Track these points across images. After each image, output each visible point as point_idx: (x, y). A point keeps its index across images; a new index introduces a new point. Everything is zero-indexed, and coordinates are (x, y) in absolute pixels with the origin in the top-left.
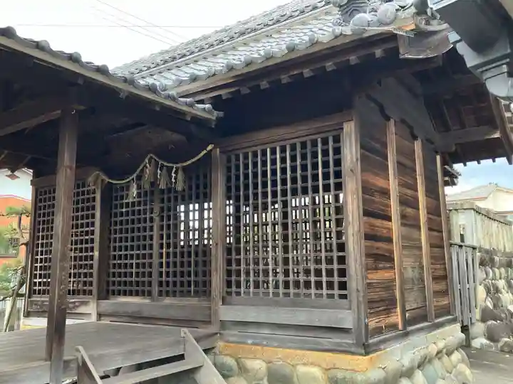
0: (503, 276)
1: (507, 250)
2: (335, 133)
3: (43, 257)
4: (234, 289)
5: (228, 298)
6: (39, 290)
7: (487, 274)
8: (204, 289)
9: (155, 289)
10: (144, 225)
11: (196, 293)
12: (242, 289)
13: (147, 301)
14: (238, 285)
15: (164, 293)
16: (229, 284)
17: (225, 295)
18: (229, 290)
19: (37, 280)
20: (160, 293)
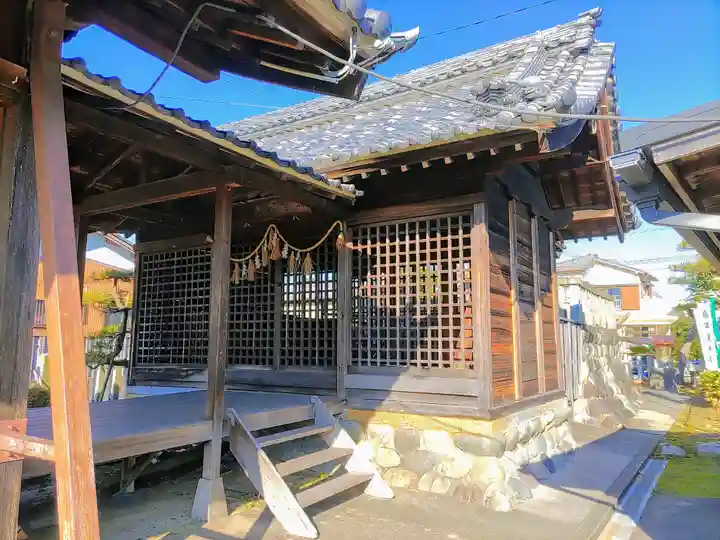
0: (604, 353)
1: (609, 327)
2: (466, 213)
3: (150, 324)
4: (360, 359)
5: (354, 367)
6: (145, 358)
7: (590, 350)
8: (329, 359)
9: (277, 358)
10: (265, 295)
11: (321, 363)
12: (369, 360)
13: (267, 369)
14: (365, 355)
15: (287, 362)
16: (355, 354)
17: (351, 364)
18: (355, 359)
19: (143, 348)
20: (283, 362)
